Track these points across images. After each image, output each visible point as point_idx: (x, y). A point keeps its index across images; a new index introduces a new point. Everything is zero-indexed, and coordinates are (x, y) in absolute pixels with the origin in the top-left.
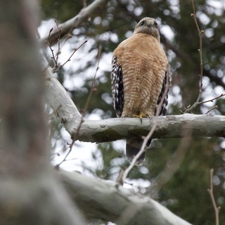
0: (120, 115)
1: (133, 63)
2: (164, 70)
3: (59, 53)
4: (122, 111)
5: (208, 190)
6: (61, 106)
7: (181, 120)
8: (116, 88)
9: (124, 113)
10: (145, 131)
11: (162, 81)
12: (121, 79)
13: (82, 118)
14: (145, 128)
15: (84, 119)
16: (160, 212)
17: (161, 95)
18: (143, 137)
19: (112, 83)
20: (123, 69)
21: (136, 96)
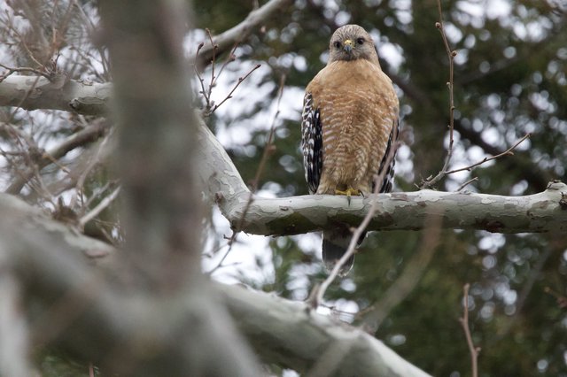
0: (315, 192)
1: (340, 106)
2: (391, 117)
3: (213, 86)
4: (317, 184)
5: (461, 319)
6: (215, 174)
7: (417, 200)
8: (309, 146)
9: (321, 187)
10: (355, 219)
11: (387, 136)
12: (318, 132)
13: (251, 195)
14: (356, 214)
15: (254, 196)
16: (378, 355)
17: (384, 160)
18: (352, 229)
19: (303, 137)
20: (323, 115)
21: (346, 160)
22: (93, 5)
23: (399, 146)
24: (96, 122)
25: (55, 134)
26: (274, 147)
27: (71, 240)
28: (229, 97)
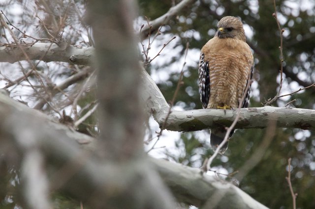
0: (206, 107)
1: (219, 60)
2: (249, 66)
3: (149, 49)
4: (207, 103)
5: (286, 178)
6: (150, 98)
7: (262, 112)
8: (203, 82)
9: (210, 104)
10: (228, 122)
11: (247, 77)
12: (208, 74)
13: (170, 109)
14: (229, 119)
16: (241, 198)
18: (226, 128)
19: (200, 77)
20: (210, 65)
21: (223, 91)
22: (82, 3)
23: (252, 82)
24: (85, 69)
25: (60, 75)
26: (183, 83)
27: (69, 134)
28: (158, 55)
